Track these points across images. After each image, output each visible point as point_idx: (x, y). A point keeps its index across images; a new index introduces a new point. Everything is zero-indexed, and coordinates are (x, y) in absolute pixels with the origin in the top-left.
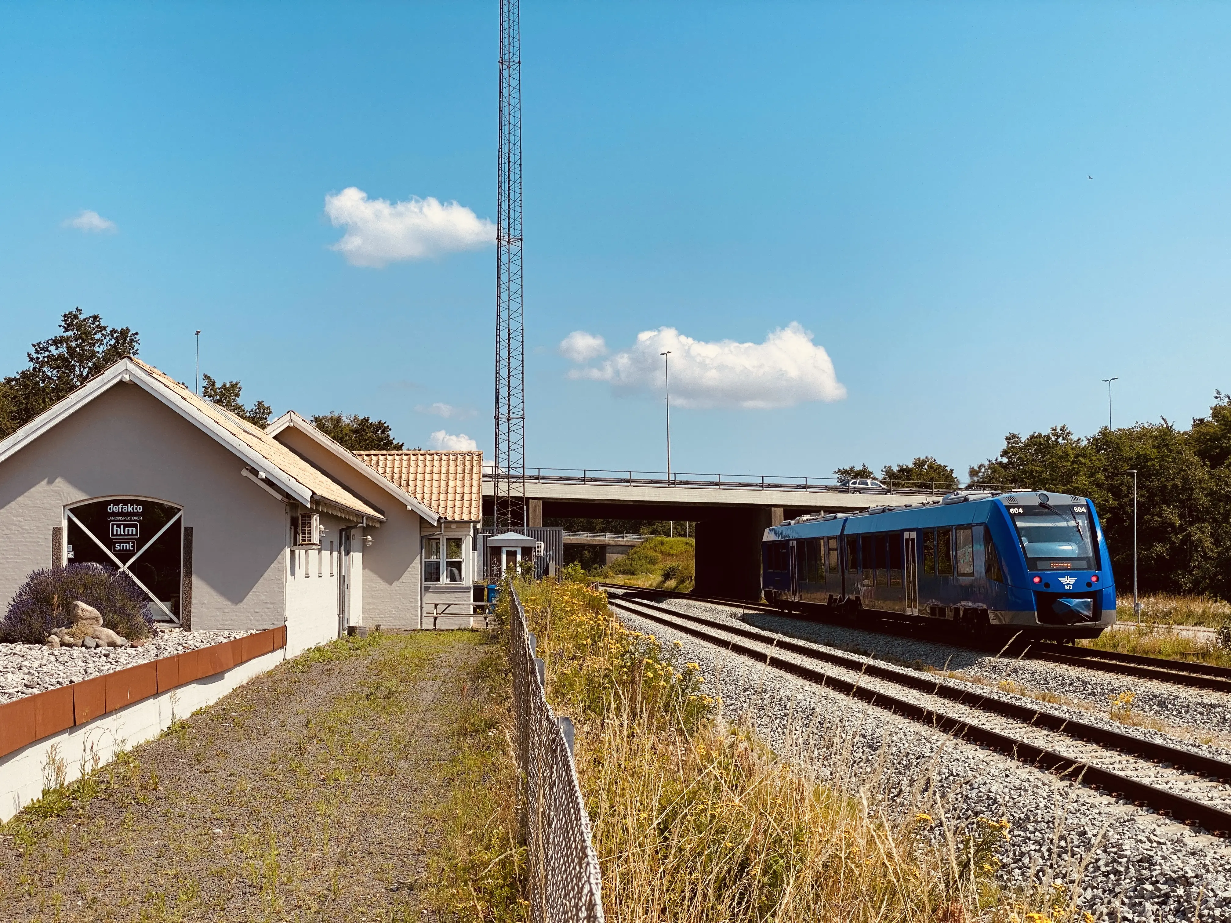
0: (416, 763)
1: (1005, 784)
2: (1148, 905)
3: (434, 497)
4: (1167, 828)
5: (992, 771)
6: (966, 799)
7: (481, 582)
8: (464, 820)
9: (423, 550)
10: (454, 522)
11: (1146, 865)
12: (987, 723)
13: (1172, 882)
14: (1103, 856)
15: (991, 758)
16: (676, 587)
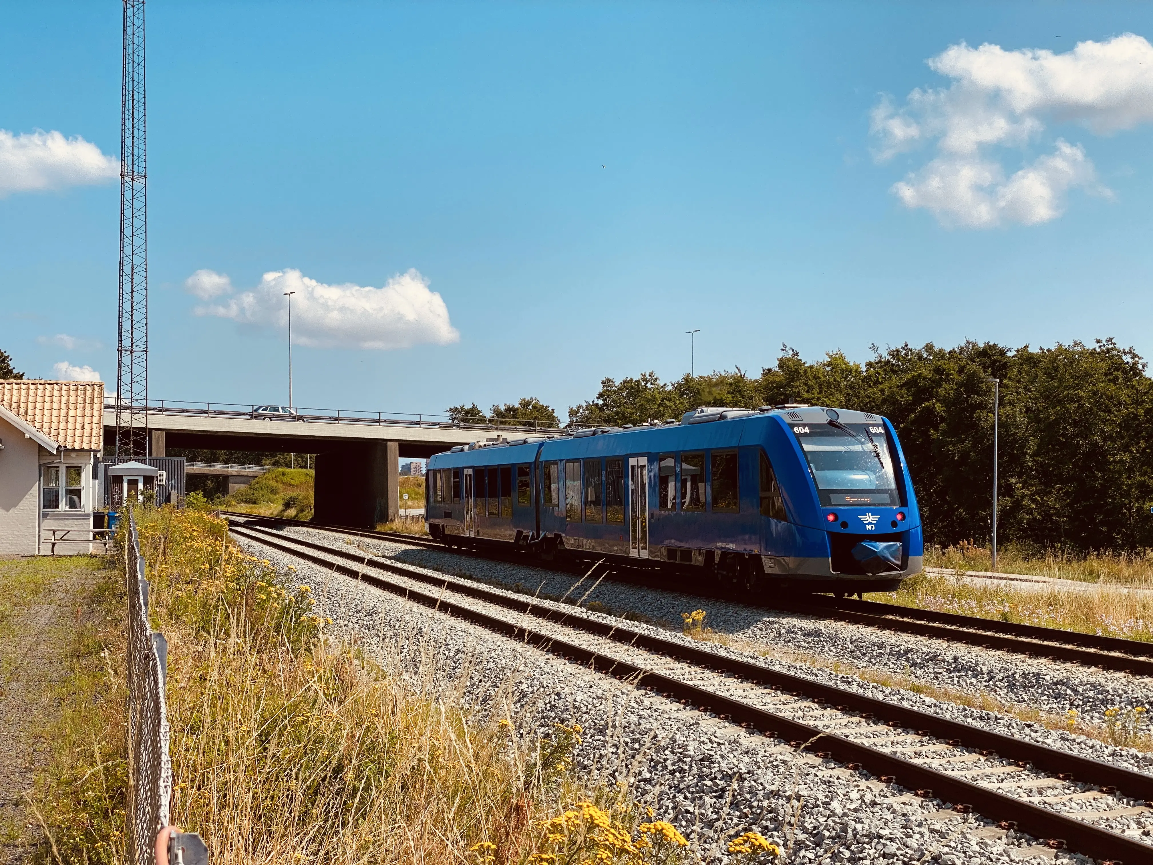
0: (27, 684)
1: (589, 694)
2: (707, 799)
3: (54, 426)
4: (726, 730)
5: (578, 682)
6: (553, 707)
7: (102, 509)
8: (73, 738)
9: (42, 478)
10: (74, 450)
11: (707, 763)
12: (576, 640)
13: (728, 777)
14: (671, 756)
15: (578, 671)
16: (296, 516)
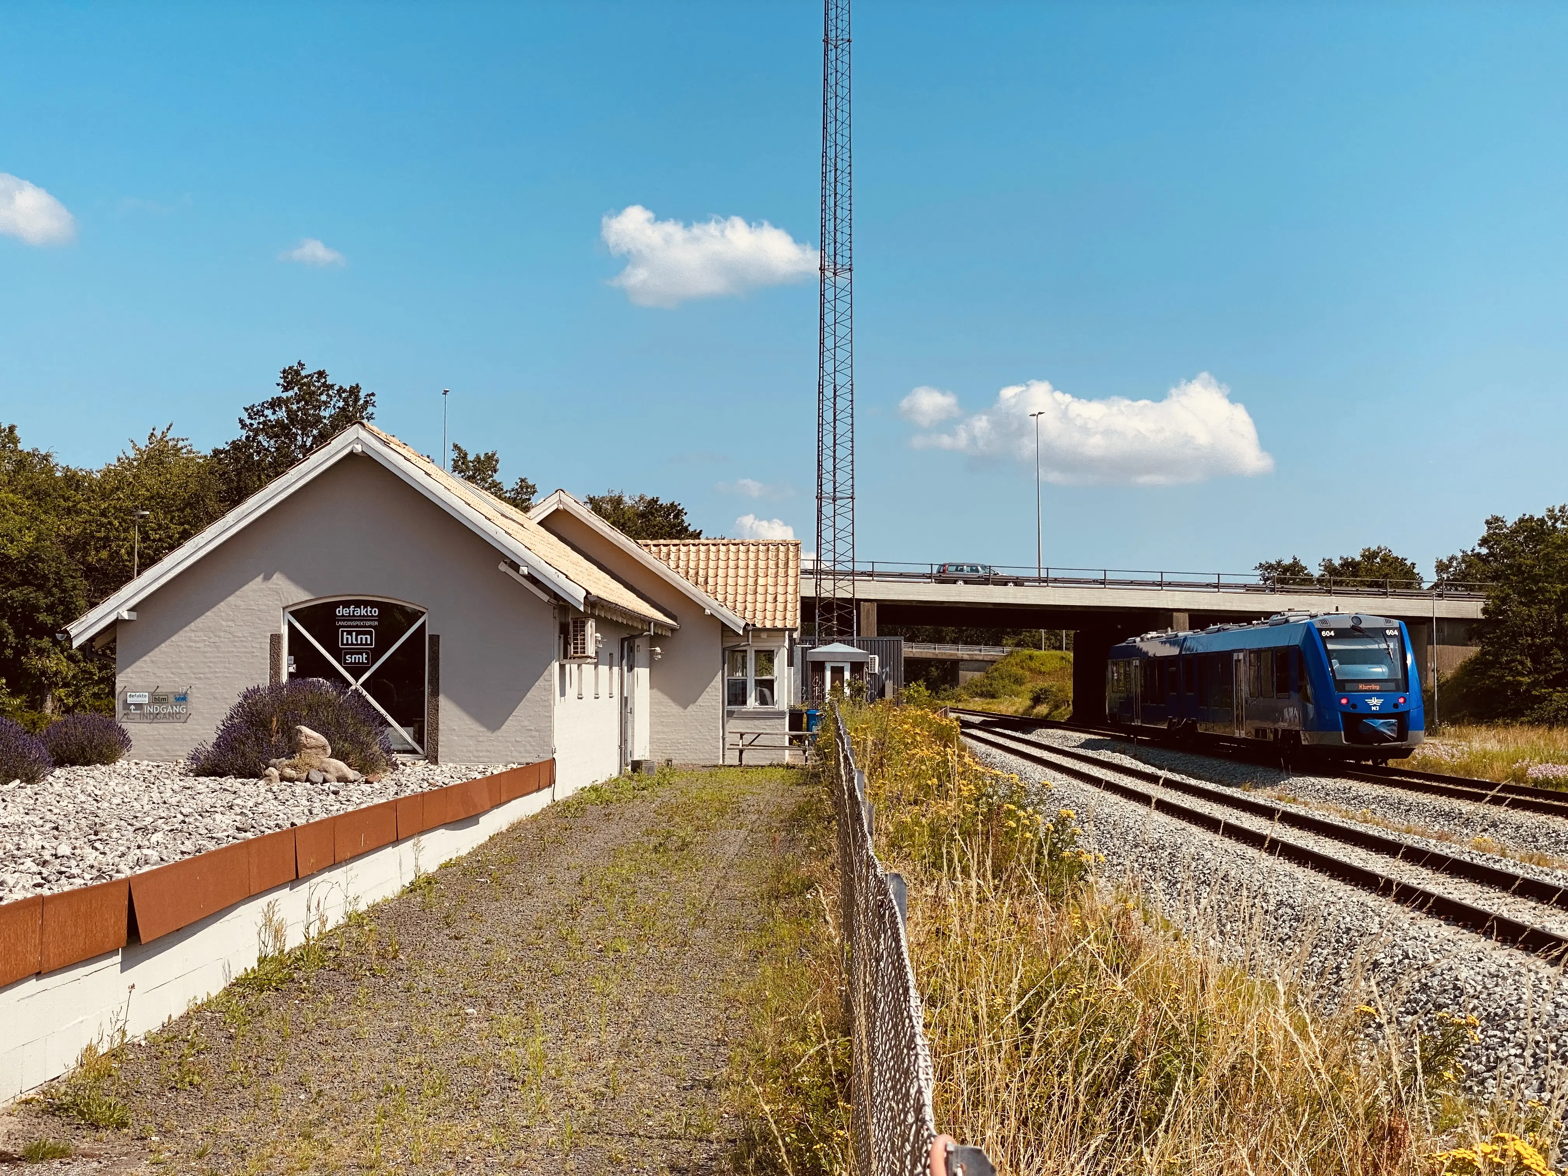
0: (715, 931)
1: (1478, 969)
3: (740, 598)
5: (1461, 953)
6: (1425, 988)
7: (799, 706)
8: (775, 1003)
9: (726, 665)
10: (764, 629)
12: (1456, 892)
15: (1459, 936)
16: (1049, 714)
